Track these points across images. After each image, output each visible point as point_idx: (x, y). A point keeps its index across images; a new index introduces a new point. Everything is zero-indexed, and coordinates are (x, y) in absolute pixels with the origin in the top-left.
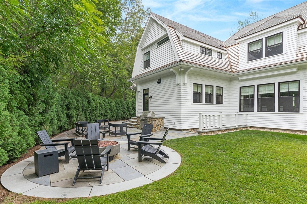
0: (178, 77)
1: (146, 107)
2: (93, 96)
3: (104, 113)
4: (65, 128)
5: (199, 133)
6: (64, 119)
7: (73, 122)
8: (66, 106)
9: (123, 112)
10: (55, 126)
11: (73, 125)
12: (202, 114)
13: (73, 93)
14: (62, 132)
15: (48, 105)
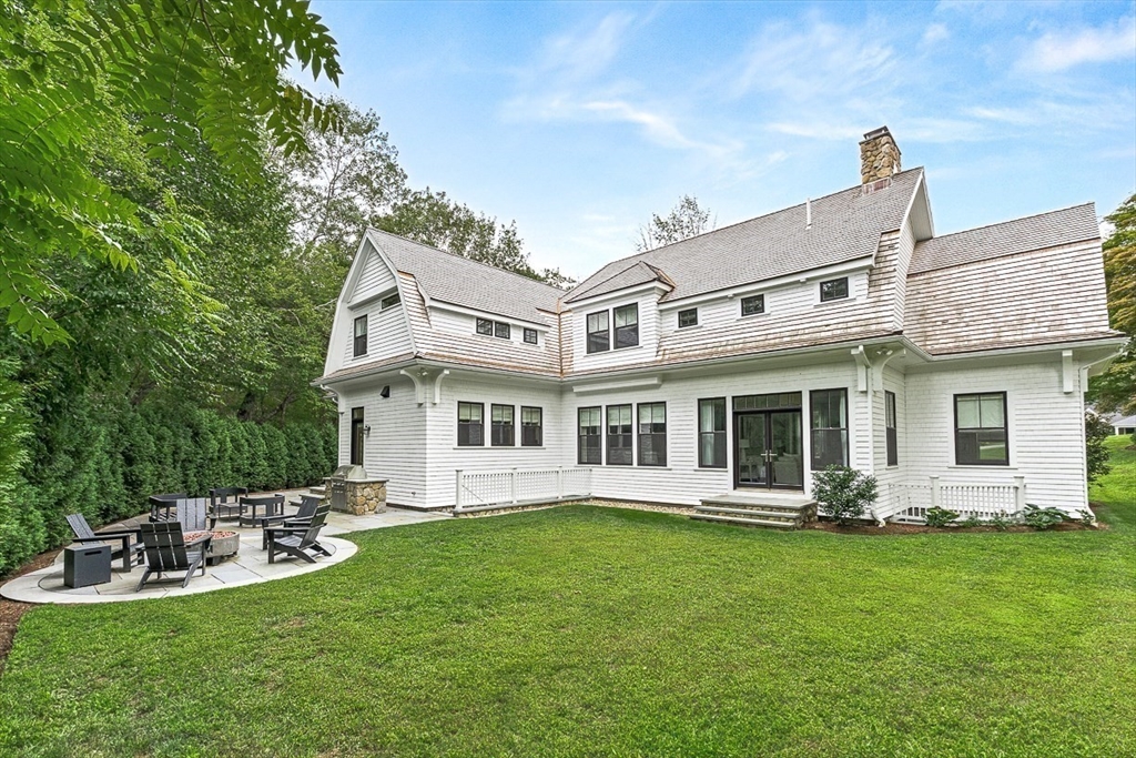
0: (419, 387)
1: (357, 458)
2: (211, 421)
3: (246, 468)
4: (118, 514)
5: (456, 514)
6: (117, 487)
7: (143, 496)
8: (123, 453)
9: (310, 462)
10: (92, 508)
11: (142, 505)
12: (464, 473)
13: (146, 416)
14: (109, 524)
15: (78, 458)
